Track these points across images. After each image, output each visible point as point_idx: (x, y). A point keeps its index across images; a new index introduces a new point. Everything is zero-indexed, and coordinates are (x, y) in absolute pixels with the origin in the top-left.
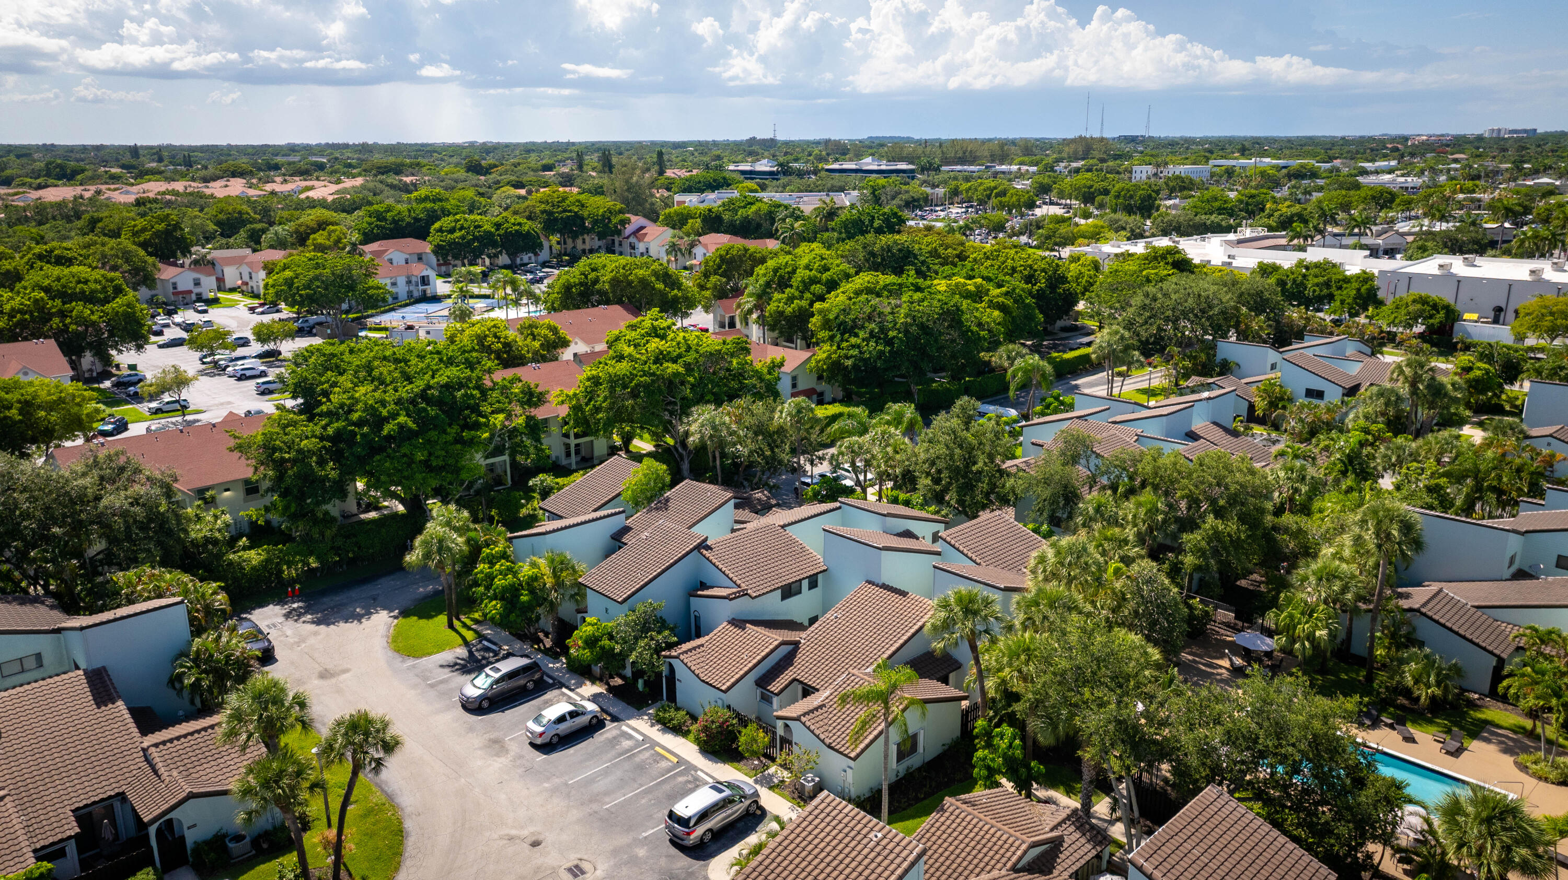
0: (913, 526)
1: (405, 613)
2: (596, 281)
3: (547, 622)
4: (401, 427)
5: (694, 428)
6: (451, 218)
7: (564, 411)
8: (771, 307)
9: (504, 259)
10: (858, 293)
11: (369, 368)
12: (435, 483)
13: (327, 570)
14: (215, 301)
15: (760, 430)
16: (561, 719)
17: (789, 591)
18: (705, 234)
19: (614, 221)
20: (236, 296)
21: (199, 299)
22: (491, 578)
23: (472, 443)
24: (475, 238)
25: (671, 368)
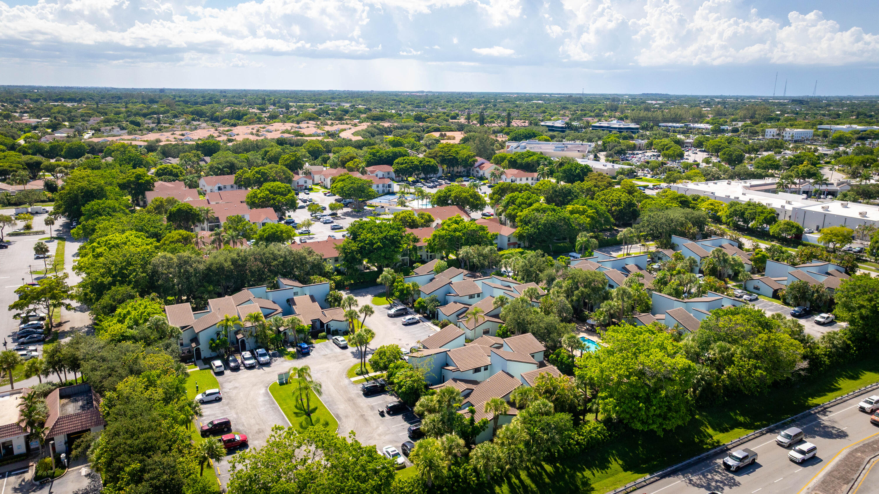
0: (511, 285)
1: (375, 296)
2: (450, 195)
3: (410, 299)
4: (378, 246)
5: (461, 252)
6: (402, 158)
7: (426, 244)
8: (508, 211)
9: (422, 175)
10: (533, 210)
11: (371, 229)
12: (386, 262)
13: (356, 284)
14: (311, 189)
15: (480, 255)
16: (410, 319)
17: (471, 297)
18: (509, 168)
19: (470, 161)
20: (318, 187)
21: (306, 188)
22: (397, 286)
23: (397, 252)
24: (411, 167)
25: (458, 234)
